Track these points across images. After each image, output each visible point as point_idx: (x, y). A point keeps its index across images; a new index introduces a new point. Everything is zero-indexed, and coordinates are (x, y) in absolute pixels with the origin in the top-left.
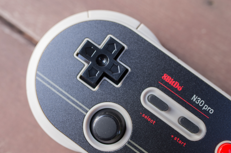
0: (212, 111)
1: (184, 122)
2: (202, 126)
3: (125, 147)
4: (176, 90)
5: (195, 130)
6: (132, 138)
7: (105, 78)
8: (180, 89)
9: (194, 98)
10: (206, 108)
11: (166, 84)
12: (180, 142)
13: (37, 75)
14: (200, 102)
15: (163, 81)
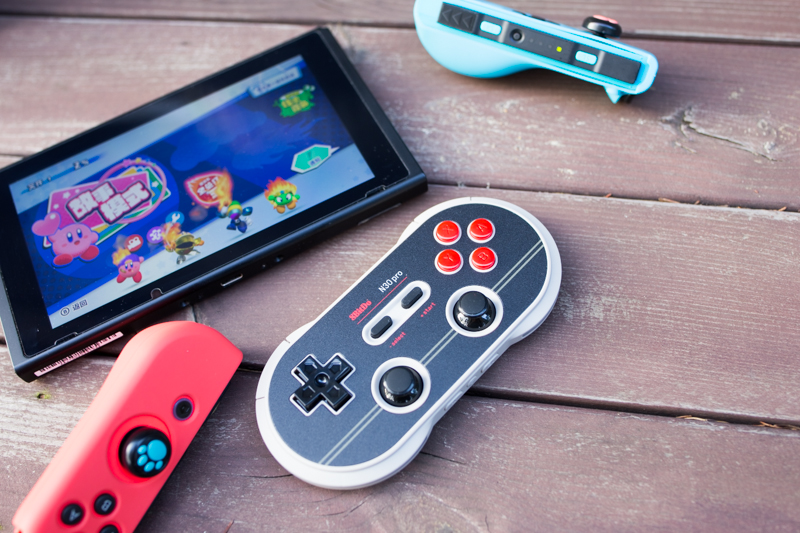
0: (400, 273)
2: (414, 284)
3: (428, 367)
4: (369, 307)
7: (342, 383)
8: (369, 303)
9: (382, 289)
10: (395, 278)
11: (361, 316)
13: (324, 463)
14: (387, 284)
15: (357, 320)
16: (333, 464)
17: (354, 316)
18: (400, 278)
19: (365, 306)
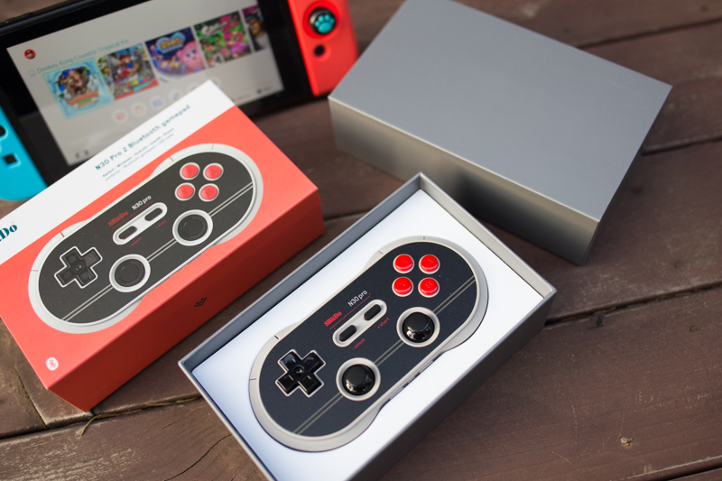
2: (379, 302)
8: (340, 314)
9: (350, 304)
10: (361, 296)
11: (333, 323)
14: (355, 300)
15: (330, 326)
16: (303, 434)
17: (328, 323)
18: (365, 296)
19: (336, 316)
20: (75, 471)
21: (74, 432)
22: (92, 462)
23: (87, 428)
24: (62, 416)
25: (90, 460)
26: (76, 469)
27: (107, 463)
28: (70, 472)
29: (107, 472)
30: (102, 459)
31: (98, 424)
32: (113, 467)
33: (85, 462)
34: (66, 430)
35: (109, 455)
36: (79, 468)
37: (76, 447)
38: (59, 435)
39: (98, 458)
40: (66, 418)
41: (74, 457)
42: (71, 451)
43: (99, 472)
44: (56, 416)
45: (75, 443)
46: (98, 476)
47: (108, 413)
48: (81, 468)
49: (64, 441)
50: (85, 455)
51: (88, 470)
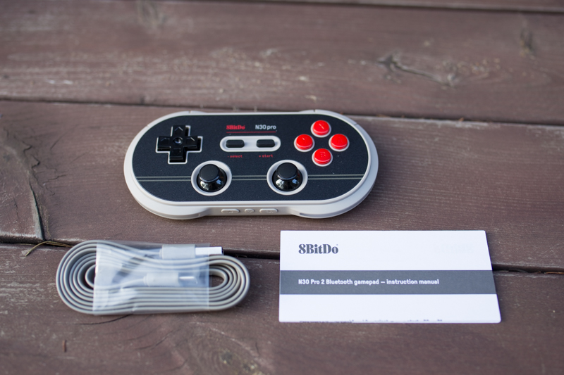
0: (274, 127)
1: (260, 144)
2: (276, 139)
3: (232, 182)
4: (241, 130)
5: (272, 144)
6: (233, 175)
7: (188, 152)
8: (243, 128)
9: (257, 127)
10: (269, 128)
12: (268, 156)
13: (138, 179)
14: (263, 127)
18: (272, 130)
19: (240, 127)
20: (9, 290)
21: (20, 251)
22: (28, 285)
23: (33, 250)
24: (13, 233)
25: (27, 282)
26: (11, 287)
27: (42, 290)
28: (3, 289)
29: (39, 299)
30: (38, 285)
31: (46, 250)
32: (47, 295)
33: (21, 283)
34: (13, 247)
35: (46, 283)
36: (13, 288)
37: (17, 266)
38: (5, 250)
39: (35, 283)
40: (17, 235)
41: (12, 275)
42: (11, 267)
43: (31, 297)
44: (8, 231)
45: (18, 262)
46: (29, 301)
47: (58, 242)
48: (16, 288)
49: (8, 257)
50: (24, 276)
51: (21, 292)
